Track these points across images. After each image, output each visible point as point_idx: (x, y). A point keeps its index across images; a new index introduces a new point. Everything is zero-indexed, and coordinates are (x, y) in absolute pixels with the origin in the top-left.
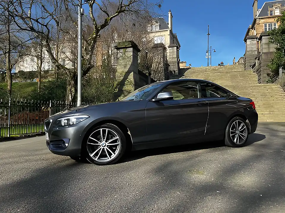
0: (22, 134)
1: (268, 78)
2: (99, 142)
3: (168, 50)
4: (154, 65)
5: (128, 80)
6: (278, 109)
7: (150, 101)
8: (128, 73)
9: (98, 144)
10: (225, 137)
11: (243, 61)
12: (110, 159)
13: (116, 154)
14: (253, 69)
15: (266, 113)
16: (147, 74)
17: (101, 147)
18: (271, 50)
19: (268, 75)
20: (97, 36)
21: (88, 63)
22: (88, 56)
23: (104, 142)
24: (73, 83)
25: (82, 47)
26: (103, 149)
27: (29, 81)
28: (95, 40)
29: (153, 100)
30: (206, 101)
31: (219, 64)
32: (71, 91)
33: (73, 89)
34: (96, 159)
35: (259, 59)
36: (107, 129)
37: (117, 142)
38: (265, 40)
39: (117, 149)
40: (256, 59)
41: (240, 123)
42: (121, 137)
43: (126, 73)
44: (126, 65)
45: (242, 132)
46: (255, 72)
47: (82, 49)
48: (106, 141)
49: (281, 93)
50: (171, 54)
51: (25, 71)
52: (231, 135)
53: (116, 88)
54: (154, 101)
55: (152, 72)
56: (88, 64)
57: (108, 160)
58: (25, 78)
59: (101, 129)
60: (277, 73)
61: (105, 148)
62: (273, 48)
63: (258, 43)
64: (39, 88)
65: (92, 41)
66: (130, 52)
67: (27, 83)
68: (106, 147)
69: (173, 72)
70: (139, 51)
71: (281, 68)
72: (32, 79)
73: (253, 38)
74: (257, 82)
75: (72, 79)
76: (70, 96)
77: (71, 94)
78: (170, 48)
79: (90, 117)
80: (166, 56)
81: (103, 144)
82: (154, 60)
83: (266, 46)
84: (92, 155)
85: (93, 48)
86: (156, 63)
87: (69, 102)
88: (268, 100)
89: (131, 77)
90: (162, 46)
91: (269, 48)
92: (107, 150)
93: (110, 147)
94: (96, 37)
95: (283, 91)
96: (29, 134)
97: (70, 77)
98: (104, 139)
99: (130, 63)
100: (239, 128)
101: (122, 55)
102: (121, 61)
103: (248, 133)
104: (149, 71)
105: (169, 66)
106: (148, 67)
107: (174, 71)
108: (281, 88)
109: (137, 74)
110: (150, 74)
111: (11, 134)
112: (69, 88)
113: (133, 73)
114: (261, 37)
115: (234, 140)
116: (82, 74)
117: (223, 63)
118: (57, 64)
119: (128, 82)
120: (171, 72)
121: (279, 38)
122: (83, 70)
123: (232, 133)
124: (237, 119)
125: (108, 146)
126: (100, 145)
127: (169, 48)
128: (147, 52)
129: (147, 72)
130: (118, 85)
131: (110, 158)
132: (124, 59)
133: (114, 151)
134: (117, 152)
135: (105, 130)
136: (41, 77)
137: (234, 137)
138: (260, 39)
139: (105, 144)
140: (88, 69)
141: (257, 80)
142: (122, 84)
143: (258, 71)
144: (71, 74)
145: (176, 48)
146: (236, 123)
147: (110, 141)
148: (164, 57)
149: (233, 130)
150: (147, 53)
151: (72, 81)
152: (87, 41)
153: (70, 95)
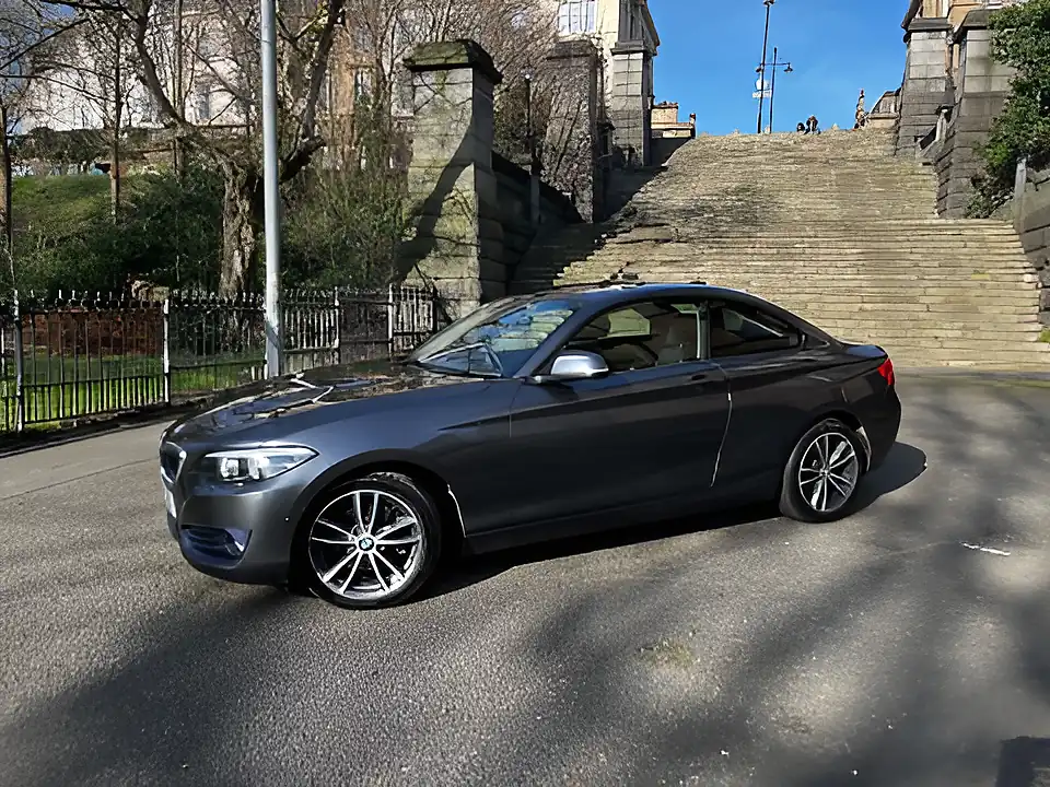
0: (67, 418)
1: (972, 195)
2: (350, 536)
3: (612, 66)
4: (553, 128)
5: (452, 194)
6: (993, 320)
7: (527, 381)
8: (454, 168)
9: (347, 540)
10: (780, 493)
11: (893, 107)
12: (388, 591)
13: (408, 574)
14: (923, 147)
15: (950, 334)
16: (529, 168)
17: (358, 550)
18: (995, 88)
19: (976, 181)
20: (332, 21)
21: (301, 132)
22: (303, 104)
23: (368, 534)
24: (247, 209)
25: (276, 61)
26: (366, 556)
27: (72, 170)
28: (326, 37)
29: (538, 379)
30: (722, 370)
31: (801, 124)
32: (240, 240)
33: (247, 233)
34: (341, 591)
35: (948, 117)
36: (377, 493)
37: (409, 535)
38: (976, 43)
39: (412, 558)
40: (938, 112)
41: (834, 442)
42: (423, 517)
43: (447, 166)
44: (447, 135)
45: (838, 471)
46: (928, 164)
47: (279, 69)
48: (374, 533)
49: (1012, 257)
50: (619, 79)
51: (59, 127)
52: (801, 484)
53: (409, 224)
54: (538, 385)
55: (547, 157)
56: (304, 137)
57: (380, 594)
58: (60, 156)
59: (357, 493)
60: (1006, 178)
61: (370, 553)
62: (1004, 77)
63: (952, 52)
64: (114, 207)
65: (317, 43)
66: (462, 85)
67: (65, 180)
68: (374, 550)
69: (627, 152)
70: (497, 78)
71: (1025, 160)
72: (84, 163)
73: (933, 28)
74: (931, 207)
75: (241, 193)
76: (237, 260)
77: (242, 250)
78: (617, 57)
79: (318, 454)
80: (602, 93)
81: (365, 542)
82: (554, 109)
83: (980, 70)
84: (326, 578)
85: (319, 69)
86: (565, 121)
87: (235, 278)
88: (964, 283)
89: (466, 183)
90: (586, 54)
91: (988, 77)
92: (376, 558)
93: (389, 552)
94: (329, 27)
95: (1022, 250)
96: (92, 417)
97: (234, 185)
98: (366, 523)
99: (463, 129)
100: (829, 458)
101: (432, 93)
102: (429, 122)
103: (862, 472)
104: (533, 156)
105: (613, 128)
106: (532, 142)
107: (631, 150)
108: (1017, 237)
109: (488, 172)
110: (538, 166)
111: (29, 422)
112: (230, 226)
113: (471, 168)
114: (964, 30)
115: (810, 499)
116: (280, 174)
117: (816, 123)
118: (180, 132)
119: (454, 204)
120: (618, 150)
121: (1028, 44)
122: (285, 156)
123: (805, 476)
124: (827, 430)
125: (379, 547)
126: (354, 545)
127: (613, 54)
128: (528, 77)
129: (528, 157)
130: (415, 212)
131: (389, 584)
132: (438, 110)
133: (400, 563)
134: (411, 567)
135: (371, 496)
136: (120, 153)
137: (809, 490)
138: (960, 38)
139: (369, 542)
140: (303, 157)
141: (934, 196)
142: (430, 210)
143: (942, 164)
144: (235, 173)
145: (641, 55)
146: (820, 441)
147: (388, 530)
148: (595, 96)
149: (810, 467)
150: (528, 81)
151: (241, 199)
152: (293, 40)
153: (236, 253)
